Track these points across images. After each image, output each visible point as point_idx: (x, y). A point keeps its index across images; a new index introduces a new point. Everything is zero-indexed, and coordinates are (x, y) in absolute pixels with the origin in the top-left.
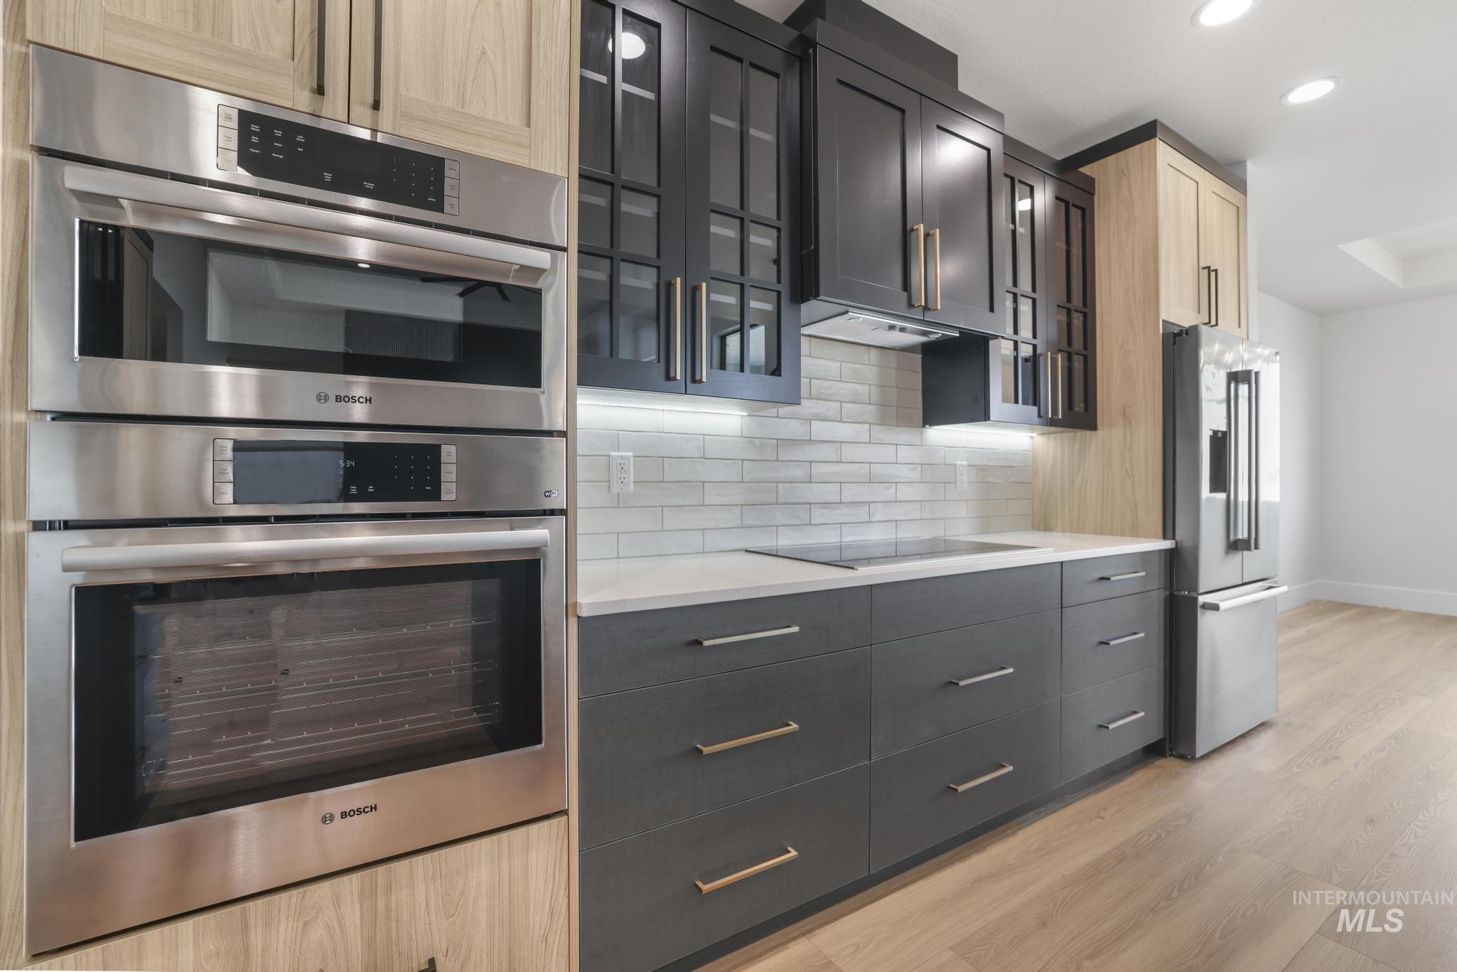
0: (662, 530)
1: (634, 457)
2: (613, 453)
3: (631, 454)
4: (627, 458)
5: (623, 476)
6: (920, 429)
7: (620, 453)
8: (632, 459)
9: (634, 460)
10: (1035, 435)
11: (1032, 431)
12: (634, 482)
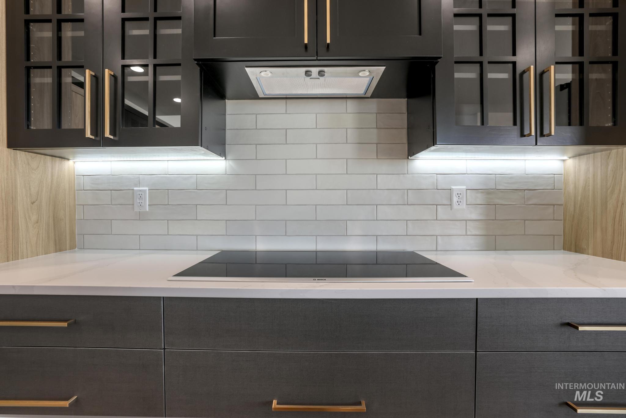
0: (168, 235)
1: (149, 190)
2: (135, 188)
3: (147, 188)
4: (145, 191)
5: (141, 201)
6: (406, 160)
7: (140, 188)
8: (148, 191)
9: (149, 192)
10: (565, 158)
11: (564, 153)
12: (149, 205)
